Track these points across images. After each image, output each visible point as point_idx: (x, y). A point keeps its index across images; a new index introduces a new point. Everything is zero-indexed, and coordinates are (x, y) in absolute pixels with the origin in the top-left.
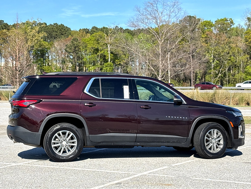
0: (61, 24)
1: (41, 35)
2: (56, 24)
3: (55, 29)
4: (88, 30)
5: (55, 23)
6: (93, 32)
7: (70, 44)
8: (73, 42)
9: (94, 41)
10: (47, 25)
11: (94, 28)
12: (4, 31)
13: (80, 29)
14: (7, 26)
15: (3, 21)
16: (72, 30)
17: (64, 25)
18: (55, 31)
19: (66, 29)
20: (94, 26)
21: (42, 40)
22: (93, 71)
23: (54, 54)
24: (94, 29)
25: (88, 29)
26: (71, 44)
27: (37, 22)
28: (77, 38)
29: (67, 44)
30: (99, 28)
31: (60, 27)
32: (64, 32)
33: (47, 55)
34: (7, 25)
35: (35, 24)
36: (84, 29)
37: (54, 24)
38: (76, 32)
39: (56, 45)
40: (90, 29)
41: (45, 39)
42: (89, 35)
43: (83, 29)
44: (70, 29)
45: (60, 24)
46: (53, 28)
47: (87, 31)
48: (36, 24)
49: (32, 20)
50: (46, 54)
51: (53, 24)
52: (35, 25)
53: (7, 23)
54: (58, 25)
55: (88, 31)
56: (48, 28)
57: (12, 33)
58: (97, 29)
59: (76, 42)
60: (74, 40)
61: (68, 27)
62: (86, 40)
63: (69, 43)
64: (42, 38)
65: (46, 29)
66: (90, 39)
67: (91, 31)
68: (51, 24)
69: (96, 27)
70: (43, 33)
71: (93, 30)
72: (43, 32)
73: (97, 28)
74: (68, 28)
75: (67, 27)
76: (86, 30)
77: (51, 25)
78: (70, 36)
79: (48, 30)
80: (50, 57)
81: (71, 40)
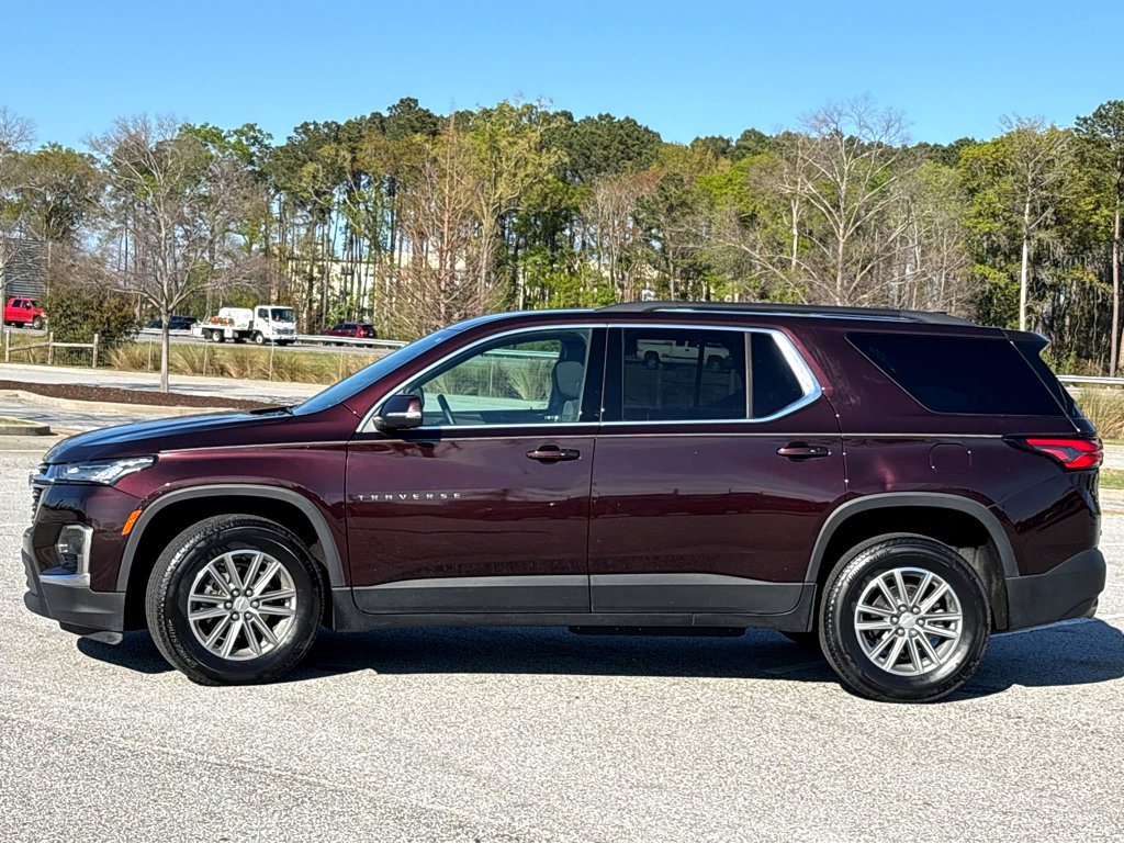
0: (627, 118)
1: (549, 159)
2: (608, 115)
3: (600, 136)
4: (728, 141)
5: (604, 114)
6: (744, 151)
7: (653, 197)
8: (663, 189)
9: (741, 188)
10: (576, 120)
11: (750, 135)
12: (418, 138)
13: (698, 139)
14: (430, 120)
15: (416, 101)
16: (665, 140)
17: (635, 123)
18: (601, 144)
19: (645, 139)
20: (749, 128)
21: (550, 176)
22: (736, 300)
23: (592, 230)
24: (751, 142)
25: (726, 138)
26: (656, 195)
27: (536, 108)
28: (678, 174)
29: (643, 197)
30: (768, 135)
31: (622, 127)
32: (636, 148)
33: (567, 232)
34: (430, 116)
35: (530, 117)
36: (713, 138)
37: (600, 116)
38: (677, 150)
39: (599, 198)
40: (735, 139)
41: (562, 173)
42: (725, 162)
43: (707, 138)
44: (659, 136)
45: (622, 119)
46: (593, 133)
47: (720, 148)
48: (533, 117)
49: (517, 102)
50: (564, 229)
51: (596, 118)
52: (530, 120)
53: (428, 110)
54: (616, 120)
55: (723, 145)
56: (577, 132)
57: (443, 150)
58: (760, 138)
59: (676, 187)
60: (670, 178)
61: (650, 129)
62: (714, 183)
63: (648, 192)
64: (550, 170)
65: (570, 135)
66: (730, 180)
67: (738, 147)
68: (588, 118)
69: (759, 133)
70: (555, 153)
71: (745, 143)
72: (555, 149)
73: (762, 136)
74: (651, 132)
75: (646, 129)
76: (720, 142)
77: (588, 120)
78: (655, 166)
79: (574, 140)
80: (578, 240)
81: (658, 181)
